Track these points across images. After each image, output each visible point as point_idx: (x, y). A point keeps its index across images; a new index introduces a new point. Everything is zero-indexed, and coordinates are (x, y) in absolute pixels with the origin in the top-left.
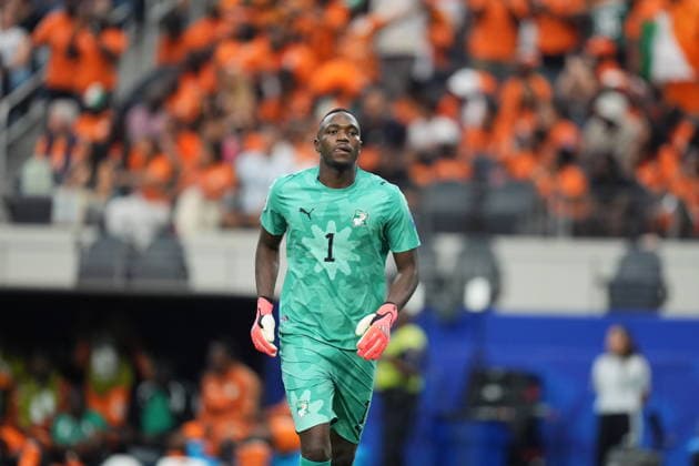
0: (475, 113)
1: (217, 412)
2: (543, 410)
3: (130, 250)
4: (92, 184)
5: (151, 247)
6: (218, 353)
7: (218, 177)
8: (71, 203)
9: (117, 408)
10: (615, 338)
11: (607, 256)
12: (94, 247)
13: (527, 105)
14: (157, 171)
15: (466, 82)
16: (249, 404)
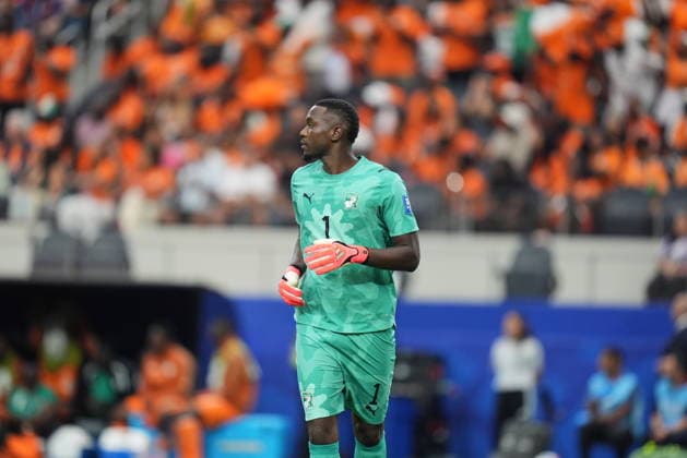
0: (387, 122)
1: (156, 388)
2: (447, 387)
3: (78, 244)
4: (45, 185)
5: (99, 241)
6: (157, 335)
7: (157, 179)
8: (25, 202)
9: (66, 385)
10: (512, 323)
11: (503, 250)
12: (47, 241)
13: (432, 116)
14: (104, 173)
15: (378, 94)
16: (186, 381)
